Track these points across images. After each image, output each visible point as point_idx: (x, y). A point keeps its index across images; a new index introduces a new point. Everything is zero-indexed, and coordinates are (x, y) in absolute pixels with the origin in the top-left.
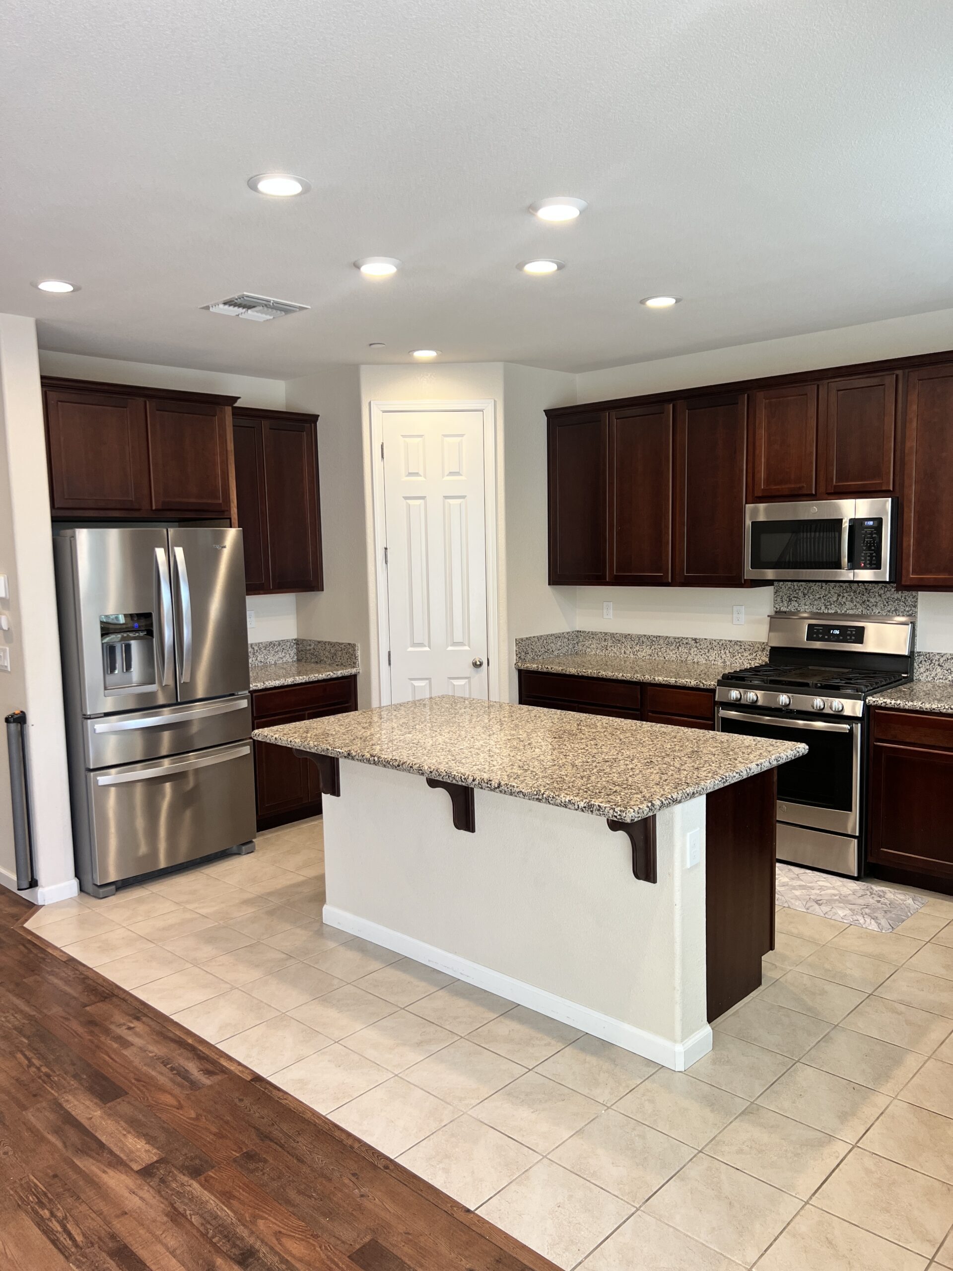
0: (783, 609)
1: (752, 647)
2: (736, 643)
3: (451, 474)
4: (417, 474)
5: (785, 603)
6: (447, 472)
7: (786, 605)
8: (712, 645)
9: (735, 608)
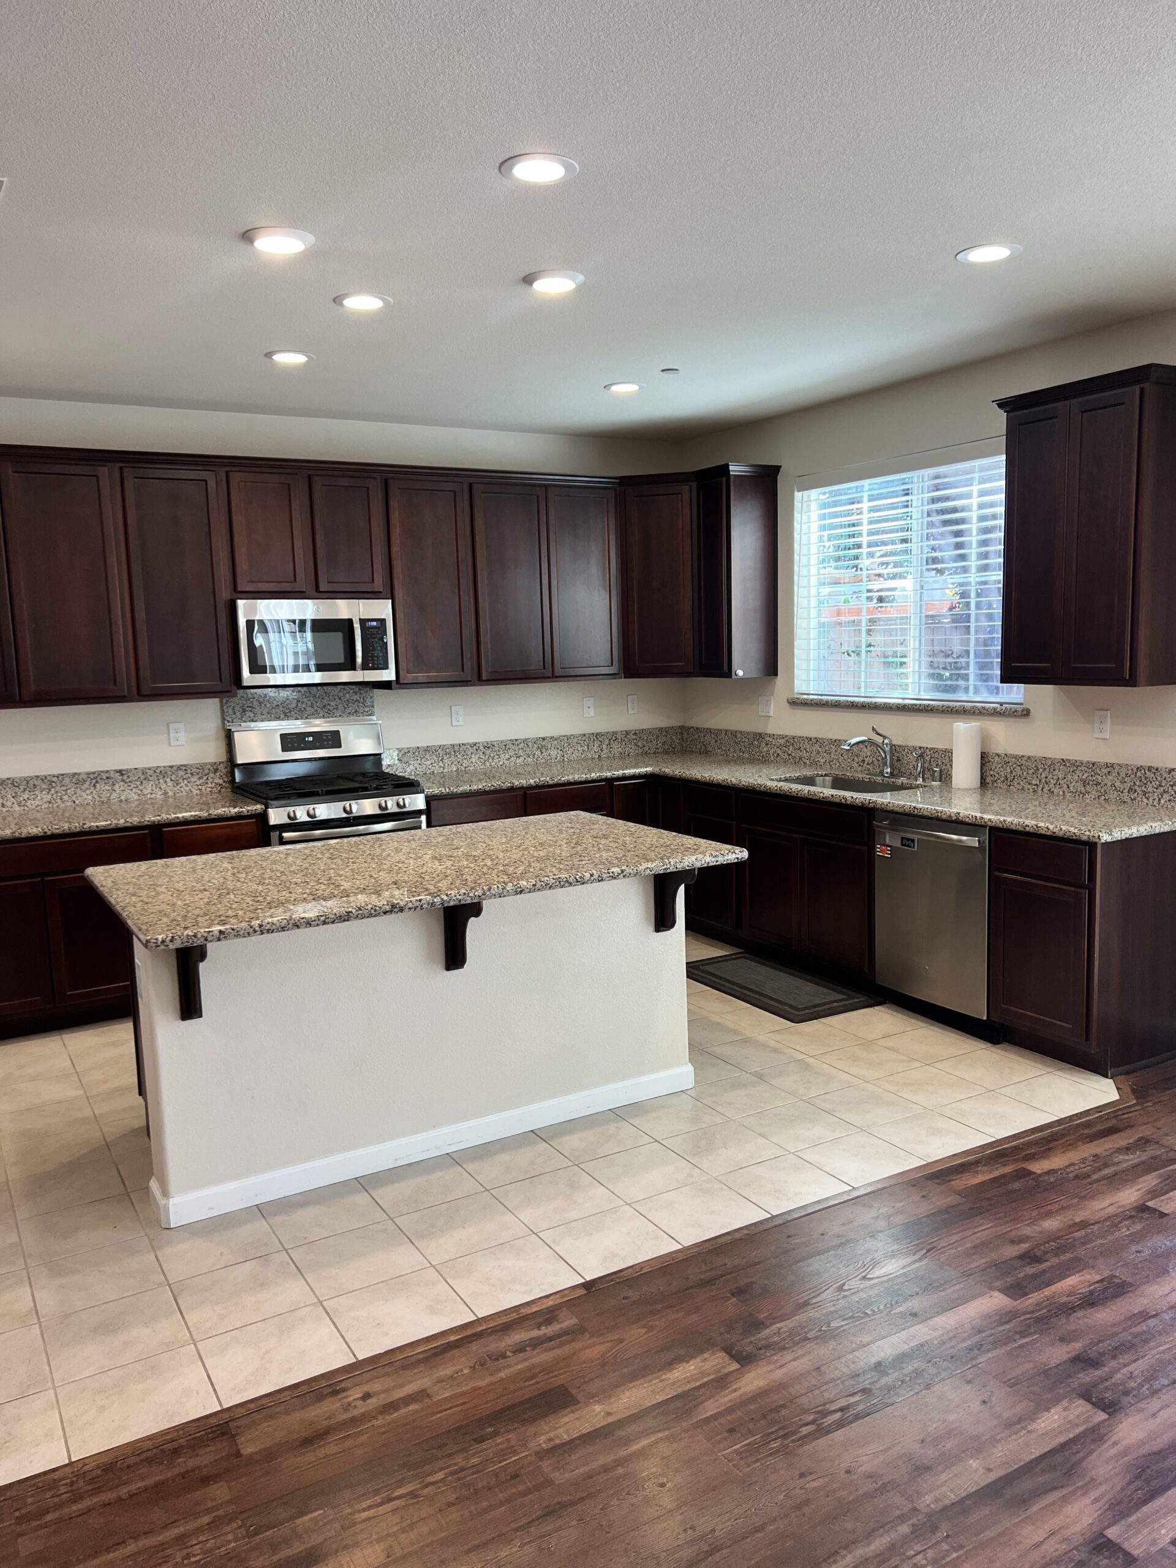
5: (238, 714)
8: (145, 775)
9: (171, 726)
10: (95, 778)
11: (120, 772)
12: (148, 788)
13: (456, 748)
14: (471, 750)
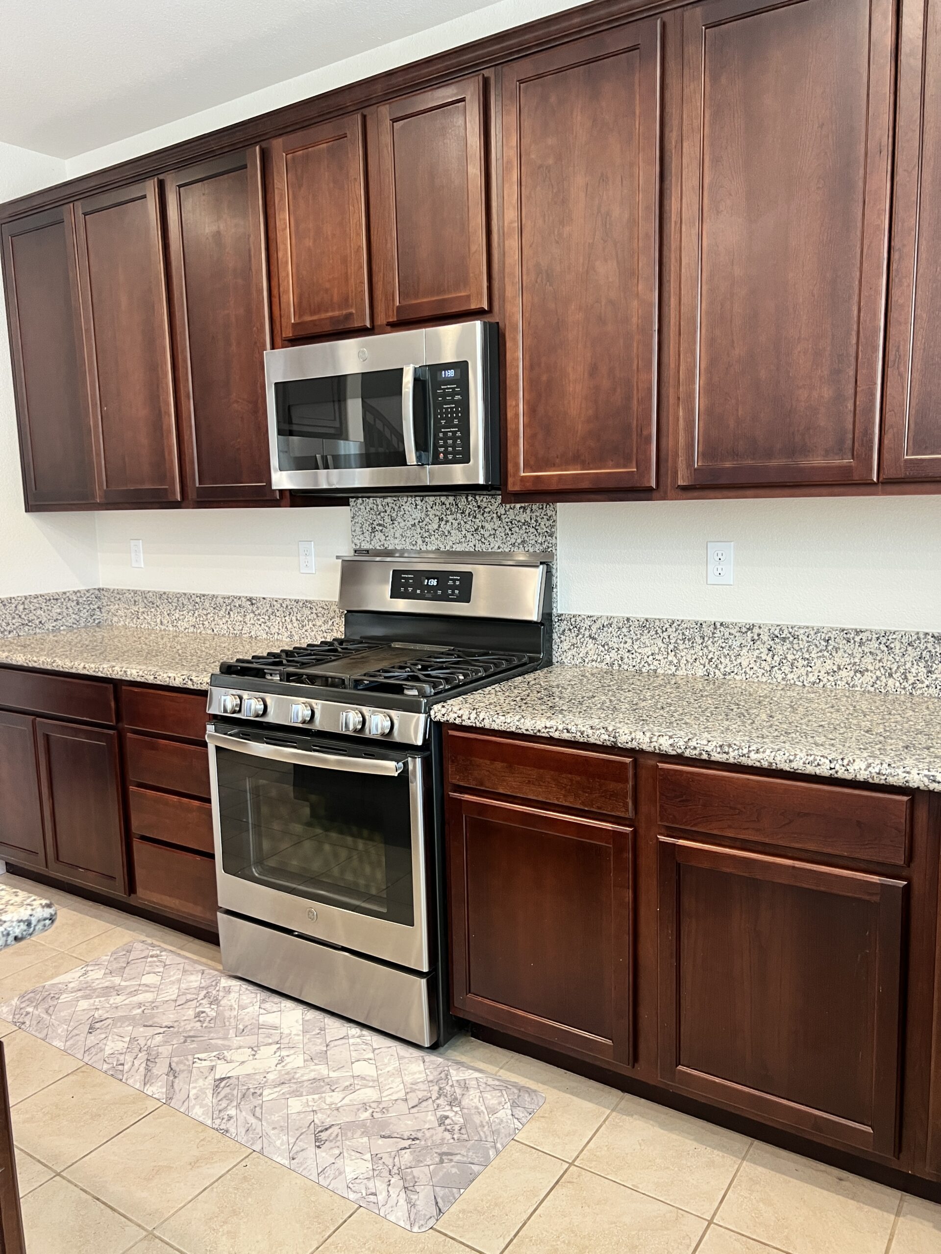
1: (326, 610)
2: (304, 604)
5: (367, 534)
7: (368, 539)
8: (273, 607)
9: (301, 546)
10: (230, 604)
13: (708, 631)
14: (740, 640)
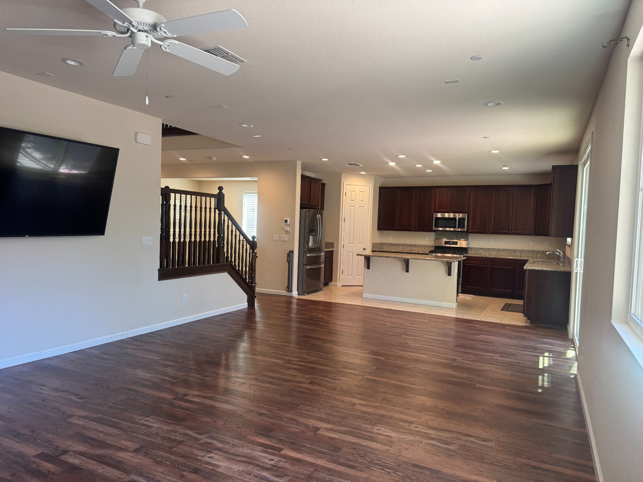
0: (438, 238)
1: (429, 246)
2: (425, 245)
3: (361, 201)
4: (353, 200)
5: (438, 236)
6: (360, 201)
8: (419, 246)
9: (425, 237)
10: (410, 245)
11: (415, 245)
12: (419, 248)
13: (489, 249)
14: (493, 250)
